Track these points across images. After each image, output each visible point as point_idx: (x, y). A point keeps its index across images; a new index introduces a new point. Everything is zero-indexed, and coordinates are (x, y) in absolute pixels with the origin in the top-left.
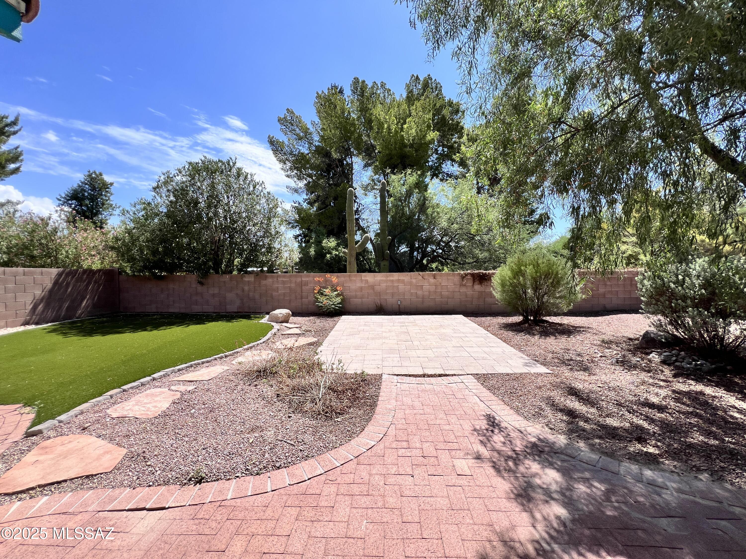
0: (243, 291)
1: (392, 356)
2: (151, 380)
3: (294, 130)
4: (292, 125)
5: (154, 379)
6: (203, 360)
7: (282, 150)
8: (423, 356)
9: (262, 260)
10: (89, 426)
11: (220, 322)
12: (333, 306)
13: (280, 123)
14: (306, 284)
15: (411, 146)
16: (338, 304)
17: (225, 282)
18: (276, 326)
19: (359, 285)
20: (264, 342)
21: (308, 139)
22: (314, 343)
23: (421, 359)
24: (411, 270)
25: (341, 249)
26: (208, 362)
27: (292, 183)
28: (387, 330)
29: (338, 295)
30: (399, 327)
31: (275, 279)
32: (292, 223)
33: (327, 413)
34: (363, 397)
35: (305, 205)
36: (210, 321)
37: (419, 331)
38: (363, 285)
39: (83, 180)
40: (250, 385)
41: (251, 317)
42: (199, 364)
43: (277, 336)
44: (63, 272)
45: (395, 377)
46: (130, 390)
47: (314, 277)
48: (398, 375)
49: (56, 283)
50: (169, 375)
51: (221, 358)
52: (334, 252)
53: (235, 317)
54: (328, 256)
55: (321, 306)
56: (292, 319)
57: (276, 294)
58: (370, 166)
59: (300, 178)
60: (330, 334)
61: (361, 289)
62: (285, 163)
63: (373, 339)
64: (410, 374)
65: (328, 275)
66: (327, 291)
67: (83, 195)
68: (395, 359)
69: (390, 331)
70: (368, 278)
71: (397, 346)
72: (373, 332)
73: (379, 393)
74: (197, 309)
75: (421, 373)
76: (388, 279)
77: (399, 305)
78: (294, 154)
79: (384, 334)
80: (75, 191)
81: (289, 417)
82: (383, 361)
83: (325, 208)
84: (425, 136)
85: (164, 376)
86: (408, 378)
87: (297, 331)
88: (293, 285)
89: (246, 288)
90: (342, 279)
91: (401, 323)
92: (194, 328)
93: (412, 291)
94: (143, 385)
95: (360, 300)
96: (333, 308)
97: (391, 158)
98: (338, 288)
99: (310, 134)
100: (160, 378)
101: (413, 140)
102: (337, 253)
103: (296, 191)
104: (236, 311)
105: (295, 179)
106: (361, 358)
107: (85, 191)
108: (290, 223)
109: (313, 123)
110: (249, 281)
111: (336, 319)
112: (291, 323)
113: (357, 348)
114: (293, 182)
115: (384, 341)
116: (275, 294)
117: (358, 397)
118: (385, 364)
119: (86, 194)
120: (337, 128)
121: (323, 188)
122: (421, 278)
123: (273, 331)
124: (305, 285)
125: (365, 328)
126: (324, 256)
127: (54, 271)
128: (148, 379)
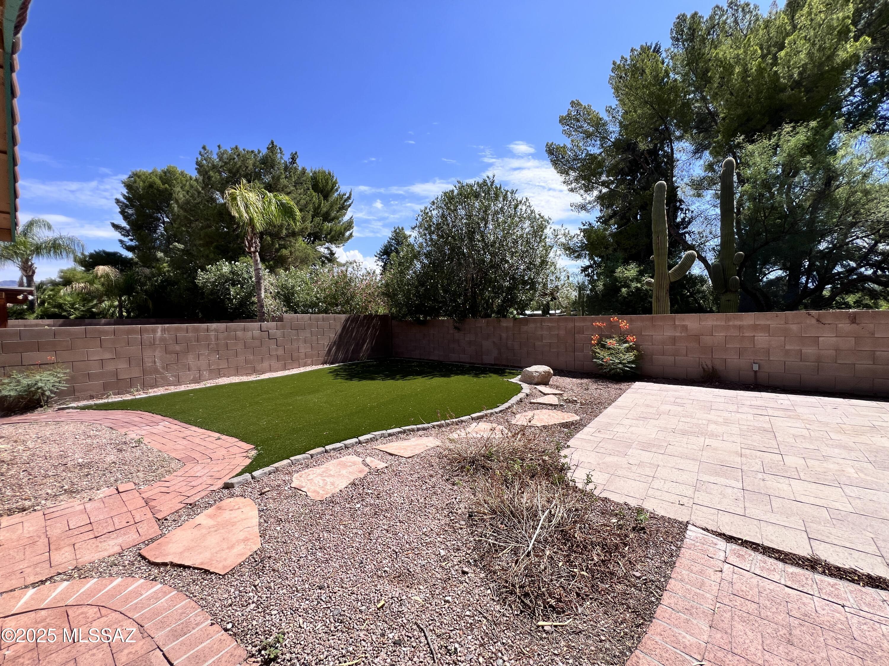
0: (501, 339)
1: (722, 480)
2: (356, 443)
3: (581, 127)
4: (578, 121)
5: (360, 442)
6: (418, 426)
7: (563, 158)
8: (812, 500)
9: (521, 300)
10: (268, 491)
11: (466, 376)
12: (620, 366)
13: (563, 124)
14: (581, 331)
15: (797, 84)
16: (629, 362)
17: (481, 327)
18: (526, 388)
19: (669, 333)
20: (501, 411)
21: (600, 133)
22: (572, 423)
23: (807, 508)
24: (792, 307)
25: (647, 279)
26: (424, 429)
27: (577, 198)
28: (721, 420)
29: (628, 350)
30: (751, 417)
31: (539, 325)
32: (577, 251)
33: (526, 595)
34: (625, 577)
35: (596, 225)
36: (457, 374)
37: (805, 432)
38: (678, 334)
39: (391, 236)
40: (447, 480)
41: (505, 372)
42: (413, 430)
43: (523, 404)
44: (349, 318)
45: (722, 544)
46: (332, 451)
47: (594, 321)
48: (730, 539)
49: (344, 327)
50: (377, 440)
51: (440, 426)
52: (634, 285)
53: (487, 371)
54: (624, 290)
55: (602, 365)
56: (555, 380)
57: (540, 343)
58: (706, 149)
59: (588, 189)
60: (606, 412)
61: (674, 340)
62: (568, 174)
63: (684, 433)
64: (767, 544)
65: (615, 318)
66: (611, 342)
67: (391, 249)
68: (729, 491)
69: (727, 422)
70: (686, 323)
71: (738, 459)
72: (688, 420)
73: (668, 578)
74: (454, 357)
75: (804, 551)
76: (731, 323)
77: (756, 372)
78: (579, 159)
79: (712, 427)
80: (386, 246)
81: (464, 573)
82: (696, 489)
83: (625, 224)
84: (830, 58)
85: (371, 440)
86: (760, 557)
87: (554, 400)
88: (562, 333)
89: (504, 335)
90: (639, 324)
91: (758, 407)
92: (437, 381)
93: (787, 347)
94: (347, 447)
95: (671, 359)
96: (620, 368)
97: (748, 120)
98: (630, 338)
99: (604, 125)
100: (366, 442)
101: (800, 74)
102: (639, 285)
103: (583, 207)
104: (493, 363)
105: (582, 192)
106: (649, 471)
107: (392, 246)
108: (574, 251)
109: (609, 110)
110: (507, 327)
111: (623, 386)
112: (551, 386)
113: (646, 447)
114: (579, 196)
115: (708, 441)
116: (538, 343)
117: (612, 574)
118: (702, 497)
119: (393, 248)
120: (646, 102)
121: (624, 197)
122: (814, 321)
123: (521, 395)
124: (579, 333)
125: (673, 408)
126: (619, 290)
127: (343, 317)
128: (355, 440)
